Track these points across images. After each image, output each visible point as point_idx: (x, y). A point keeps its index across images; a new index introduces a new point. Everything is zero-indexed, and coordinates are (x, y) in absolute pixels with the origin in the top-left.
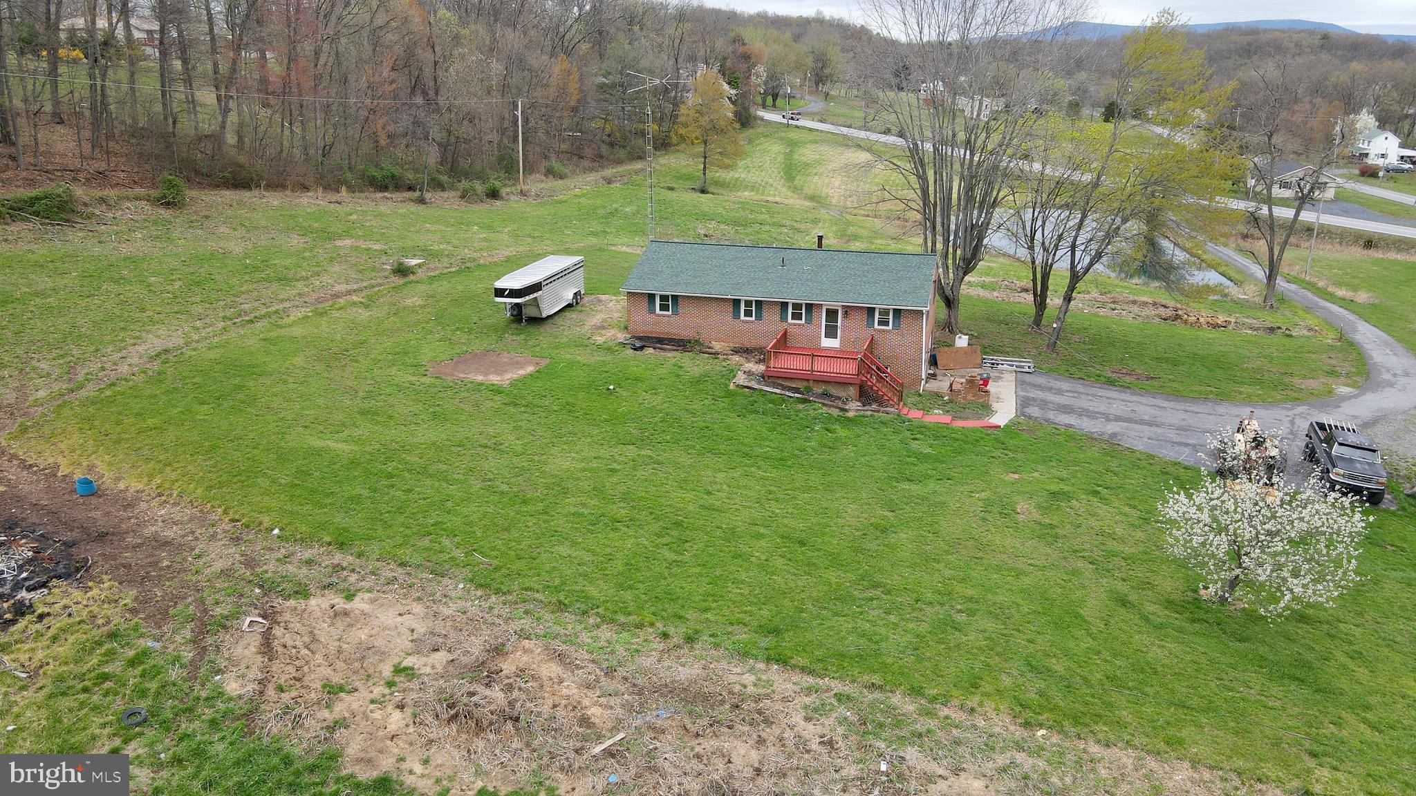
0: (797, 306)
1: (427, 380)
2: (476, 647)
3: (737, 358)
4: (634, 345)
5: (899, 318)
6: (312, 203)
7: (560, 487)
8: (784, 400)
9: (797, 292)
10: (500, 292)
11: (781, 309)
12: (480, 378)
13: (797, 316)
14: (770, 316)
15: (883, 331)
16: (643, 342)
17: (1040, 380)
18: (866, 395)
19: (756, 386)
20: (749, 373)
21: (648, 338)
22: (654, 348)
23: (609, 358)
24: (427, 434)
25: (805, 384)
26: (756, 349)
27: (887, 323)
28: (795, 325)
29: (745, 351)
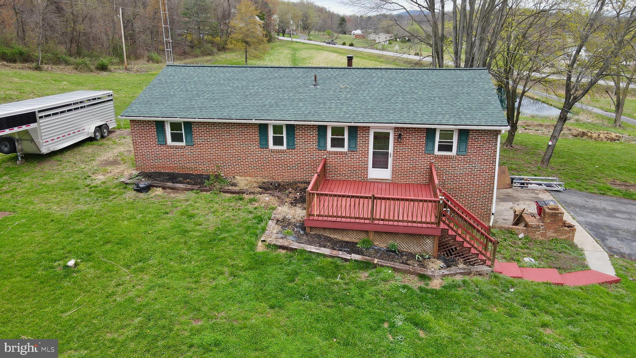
0: (338, 131)
3: (266, 198)
4: (137, 185)
5: (466, 141)
8: (337, 267)
9: (337, 112)
11: (319, 135)
13: (337, 143)
14: (305, 144)
15: (446, 157)
16: (151, 180)
18: (449, 251)
19: (295, 245)
20: (283, 223)
21: (160, 174)
22: (164, 188)
25: (363, 236)
26: (290, 184)
27: (449, 148)
28: (336, 153)
29: (277, 188)
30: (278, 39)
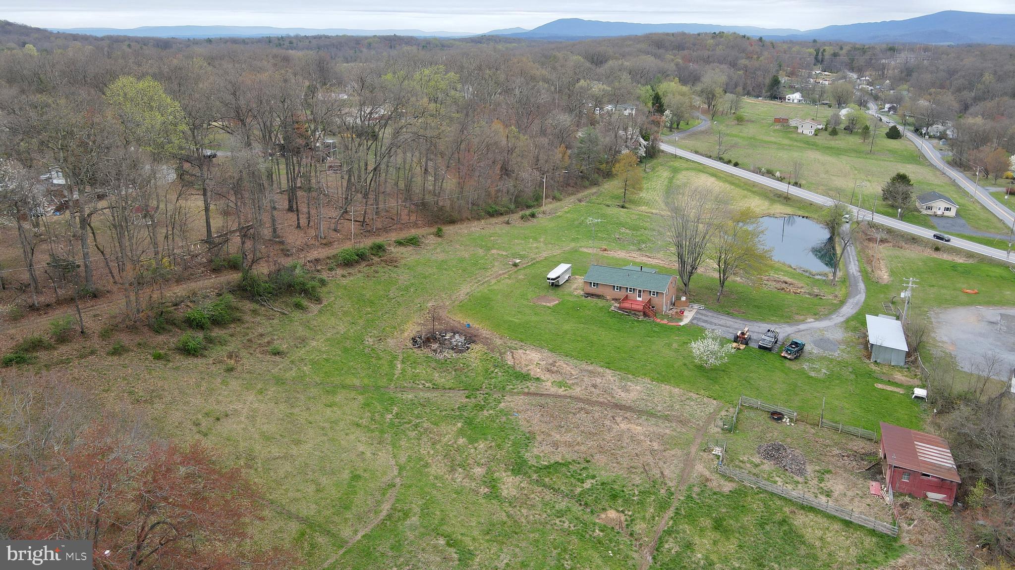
0: (631, 288)
1: (531, 304)
2: (551, 361)
3: (613, 302)
4: (585, 296)
5: (658, 294)
6: (476, 228)
7: (566, 332)
8: (623, 315)
9: (631, 284)
10: (549, 279)
11: (626, 289)
12: (545, 304)
13: (630, 291)
14: (623, 291)
15: (653, 297)
16: (588, 295)
17: (704, 312)
18: (645, 315)
19: (616, 310)
20: (615, 307)
22: (590, 297)
23: (578, 300)
24: (534, 318)
25: (629, 310)
26: (618, 300)
27: (654, 295)
28: (630, 294)
29: (615, 300)
30: (663, 151)
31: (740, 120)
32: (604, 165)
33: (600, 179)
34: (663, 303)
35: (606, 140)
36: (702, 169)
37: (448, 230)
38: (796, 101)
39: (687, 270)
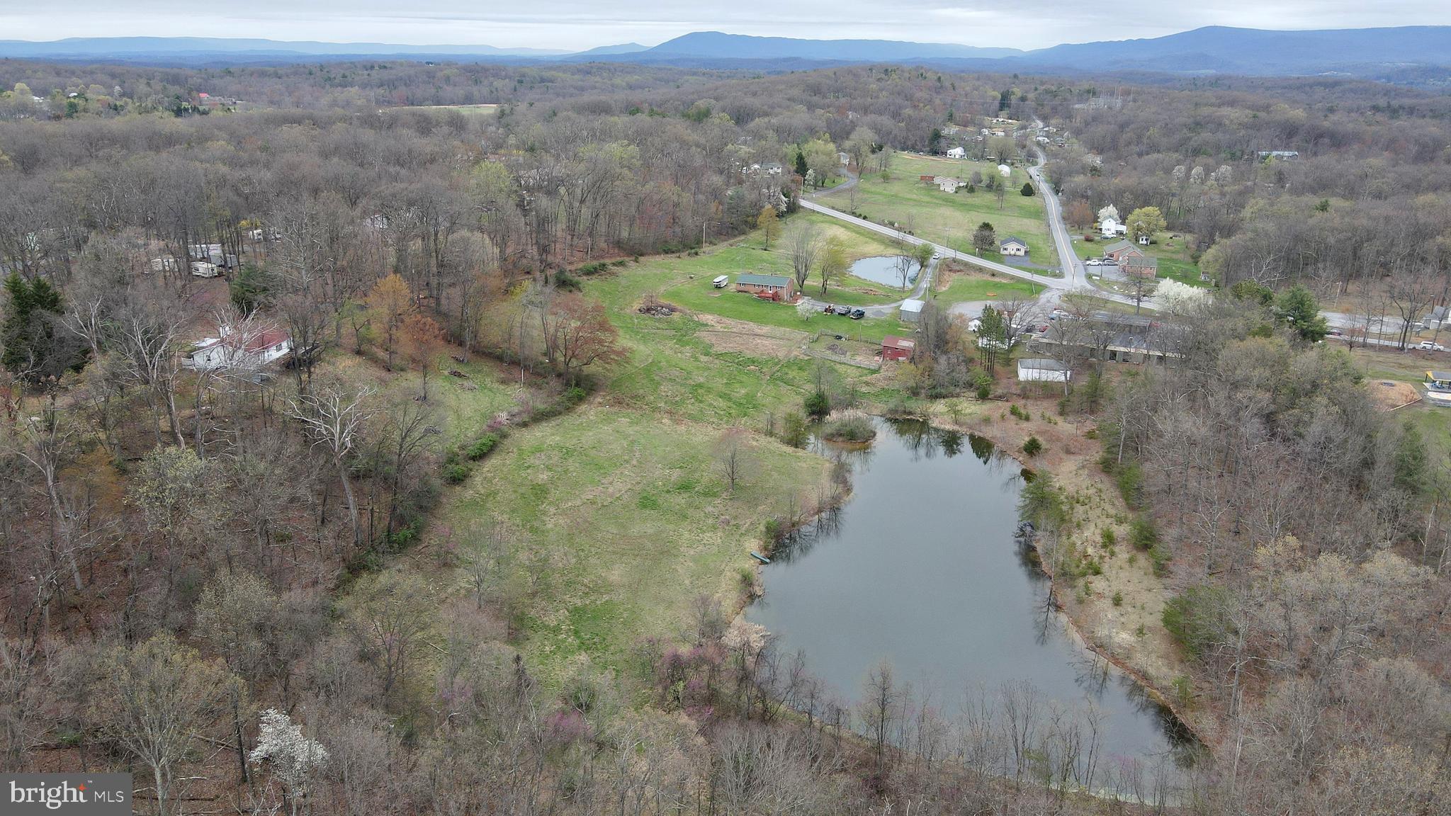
1: (704, 295)
2: (719, 319)
7: (726, 307)
12: (713, 295)
13: (765, 288)
14: (761, 288)
16: (739, 291)
17: (810, 300)
23: (733, 292)
24: (707, 302)
29: (755, 292)
30: (803, 207)
31: (886, 178)
32: (751, 218)
33: (747, 229)
34: (785, 294)
35: (751, 196)
36: (835, 221)
37: (641, 259)
38: (957, 157)
39: (802, 279)
